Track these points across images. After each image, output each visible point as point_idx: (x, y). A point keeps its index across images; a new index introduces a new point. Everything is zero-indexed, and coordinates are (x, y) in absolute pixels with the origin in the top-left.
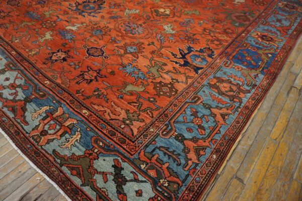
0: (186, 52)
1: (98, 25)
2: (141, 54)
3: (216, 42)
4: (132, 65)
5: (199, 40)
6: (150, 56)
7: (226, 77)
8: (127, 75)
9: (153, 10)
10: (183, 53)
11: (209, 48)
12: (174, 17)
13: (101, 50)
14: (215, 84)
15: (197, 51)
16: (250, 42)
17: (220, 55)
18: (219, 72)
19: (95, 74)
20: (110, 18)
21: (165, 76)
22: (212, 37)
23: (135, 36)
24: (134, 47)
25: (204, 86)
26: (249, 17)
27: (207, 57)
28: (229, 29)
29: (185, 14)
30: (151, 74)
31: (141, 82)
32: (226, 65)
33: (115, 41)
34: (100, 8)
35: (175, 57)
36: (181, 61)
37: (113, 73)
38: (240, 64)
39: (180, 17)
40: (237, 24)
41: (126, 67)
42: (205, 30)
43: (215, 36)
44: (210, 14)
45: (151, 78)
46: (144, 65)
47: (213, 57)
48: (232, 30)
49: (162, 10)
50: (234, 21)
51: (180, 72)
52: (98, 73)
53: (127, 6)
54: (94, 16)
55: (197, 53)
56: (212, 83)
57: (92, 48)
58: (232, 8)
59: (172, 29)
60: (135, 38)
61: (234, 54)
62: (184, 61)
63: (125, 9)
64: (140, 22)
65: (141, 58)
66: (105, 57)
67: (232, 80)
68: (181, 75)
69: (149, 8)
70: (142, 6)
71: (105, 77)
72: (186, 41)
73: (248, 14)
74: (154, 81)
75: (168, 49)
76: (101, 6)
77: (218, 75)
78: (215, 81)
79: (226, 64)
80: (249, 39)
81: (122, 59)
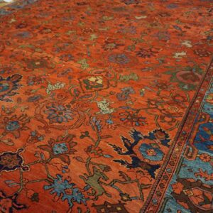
0: (133, 141)
1: (13, 114)
2: (73, 156)
3: (167, 119)
4: (62, 177)
5: (145, 118)
6: (85, 156)
7: (194, 177)
8: (57, 198)
9: (81, 80)
10: (129, 144)
11: (161, 130)
12: (108, 87)
13: (18, 156)
14: (182, 192)
15: (145, 137)
16: (208, 112)
17: (176, 139)
18: (182, 169)
19: (10, 204)
20: (29, 100)
21: (111, 190)
22: (161, 111)
23: (62, 124)
24: (63, 145)
25: (167, 199)
26: (197, 74)
27: (161, 146)
28: (179, 95)
29: (122, 81)
30: (90, 191)
31: (78, 208)
32: (189, 155)
33: (36, 138)
34: (15, 87)
35: (119, 153)
36: (127, 158)
37: (35, 198)
38: (206, 150)
39: (116, 86)
40: (186, 87)
41: (53, 183)
42: (149, 101)
43: (164, 110)
44: (151, 77)
45: (91, 197)
46: (78, 174)
47: (168, 143)
48: (183, 97)
49: (92, 79)
50: (181, 82)
51: (130, 179)
52: (15, 201)
53: (49, 79)
54: (8, 100)
55: (147, 141)
56: (177, 191)
57: (5, 154)
58: (174, 65)
59: (110, 107)
60: (62, 129)
61: (194, 134)
62: (133, 158)
63: (47, 83)
64: (67, 102)
65: (73, 163)
66: (24, 170)
67: (203, 180)
68: (133, 185)
69: (76, 79)
70: (68, 76)
71: (25, 207)
72: (129, 123)
73: (194, 70)
74: (96, 203)
75: (108, 140)
76: (17, 83)
77: (182, 175)
78: (180, 186)
79: (188, 152)
80: (206, 106)
81: (47, 169)
